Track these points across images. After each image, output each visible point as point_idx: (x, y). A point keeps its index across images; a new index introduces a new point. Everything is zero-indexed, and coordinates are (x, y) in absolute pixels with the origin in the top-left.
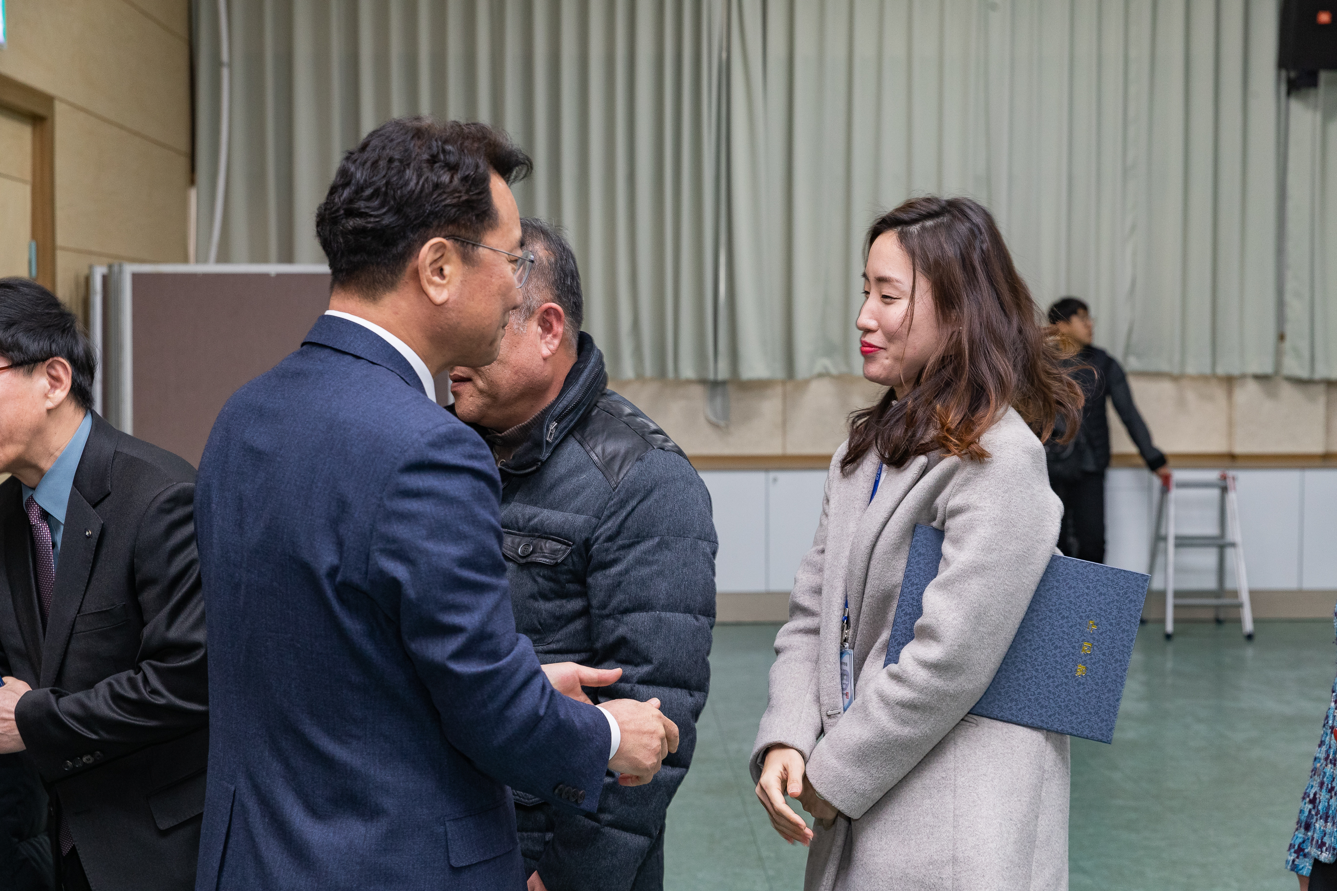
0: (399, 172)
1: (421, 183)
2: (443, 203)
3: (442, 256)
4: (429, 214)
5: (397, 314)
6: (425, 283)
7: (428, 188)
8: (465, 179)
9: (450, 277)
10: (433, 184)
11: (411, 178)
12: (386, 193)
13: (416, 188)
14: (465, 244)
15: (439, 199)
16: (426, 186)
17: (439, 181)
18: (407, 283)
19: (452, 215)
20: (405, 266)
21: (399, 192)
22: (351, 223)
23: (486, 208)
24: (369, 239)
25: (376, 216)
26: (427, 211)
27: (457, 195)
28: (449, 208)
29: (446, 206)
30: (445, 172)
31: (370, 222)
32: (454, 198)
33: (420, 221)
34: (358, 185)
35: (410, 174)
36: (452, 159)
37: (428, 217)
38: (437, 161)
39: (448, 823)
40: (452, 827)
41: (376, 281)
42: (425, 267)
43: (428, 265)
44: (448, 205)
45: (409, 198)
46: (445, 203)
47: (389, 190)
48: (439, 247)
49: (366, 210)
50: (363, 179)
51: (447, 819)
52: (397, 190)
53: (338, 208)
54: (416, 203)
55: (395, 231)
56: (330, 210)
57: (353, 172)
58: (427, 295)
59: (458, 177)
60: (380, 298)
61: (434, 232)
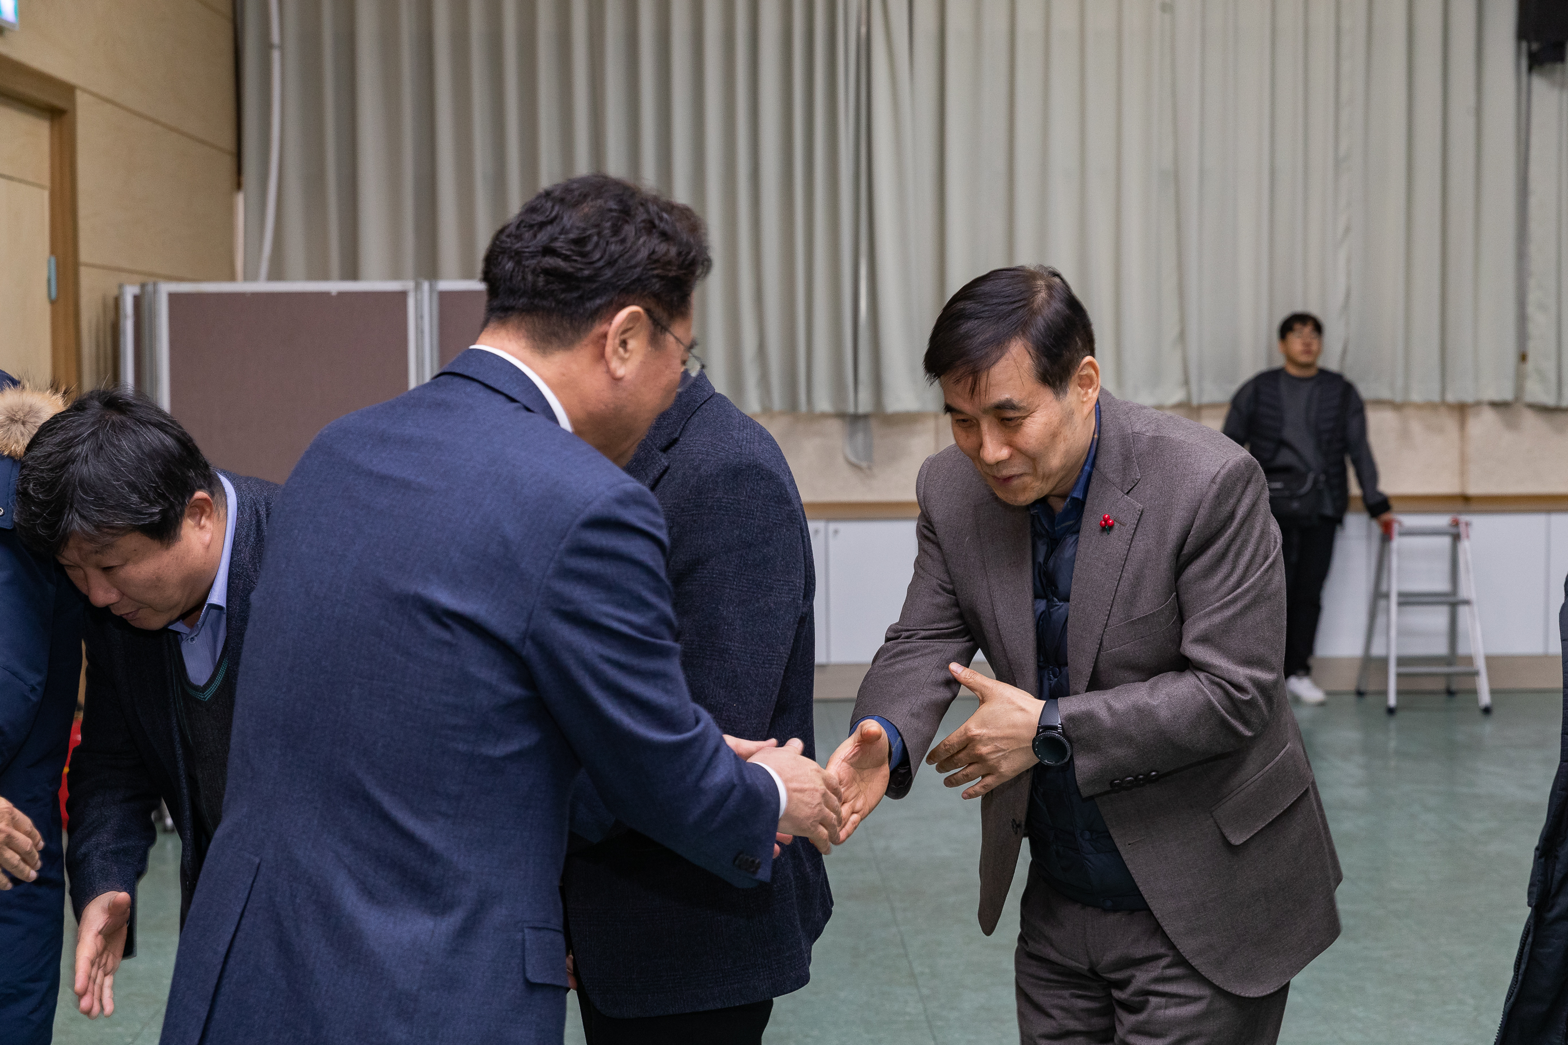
0: (614, 225)
1: (639, 242)
2: (651, 273)
3: (631, 329)
4: (635, 280)
5: (564, 375)
6: (608, 351)
7: (644, 253)
8: (679, 254)
9: (632, 352)
10: (649, 250)
11: (628, 237)
12: (597, 245)
13: (631, 248)
14: (656, 323)
15: (649, 267)
16: (642, 248)
17: (657, 249)
18: (586, 345)
19: (657, 288)
20: (592, 326)
21: (613, 247)
22: (550, 261)
24: (563, 286)
25: (581, 263)
26: (635, 277)
27: (666, 267)
28: (658, 280)
29: (653, 276)
30: (662, 241)
31: (572, 267)
32: (665, 270)
33: (627, 284)
34: (563, 229)
35: (629, 230)
36: (667, 228)
37: (633, 282)
38: (654, 226)
39: (526, 931)
40: (529, 936)
41: (555, 334)
42: (616, 333)
43: (620, 332)
44: (658, 276)
45: (621, 256)
46: (656, 272)
47: (601, 242)
48: (633, 317)
49: (568, 253)
50: (571, 222)
51: (526, 925)
52: (612, 243)
53: (530, 244)
54: (628, 263)
55: (594, 286)
56: (518, 242)
57: (558, 212)
58: (607, 364)
59: (673, 251)
60: (552, 354)
61: (635, 299)
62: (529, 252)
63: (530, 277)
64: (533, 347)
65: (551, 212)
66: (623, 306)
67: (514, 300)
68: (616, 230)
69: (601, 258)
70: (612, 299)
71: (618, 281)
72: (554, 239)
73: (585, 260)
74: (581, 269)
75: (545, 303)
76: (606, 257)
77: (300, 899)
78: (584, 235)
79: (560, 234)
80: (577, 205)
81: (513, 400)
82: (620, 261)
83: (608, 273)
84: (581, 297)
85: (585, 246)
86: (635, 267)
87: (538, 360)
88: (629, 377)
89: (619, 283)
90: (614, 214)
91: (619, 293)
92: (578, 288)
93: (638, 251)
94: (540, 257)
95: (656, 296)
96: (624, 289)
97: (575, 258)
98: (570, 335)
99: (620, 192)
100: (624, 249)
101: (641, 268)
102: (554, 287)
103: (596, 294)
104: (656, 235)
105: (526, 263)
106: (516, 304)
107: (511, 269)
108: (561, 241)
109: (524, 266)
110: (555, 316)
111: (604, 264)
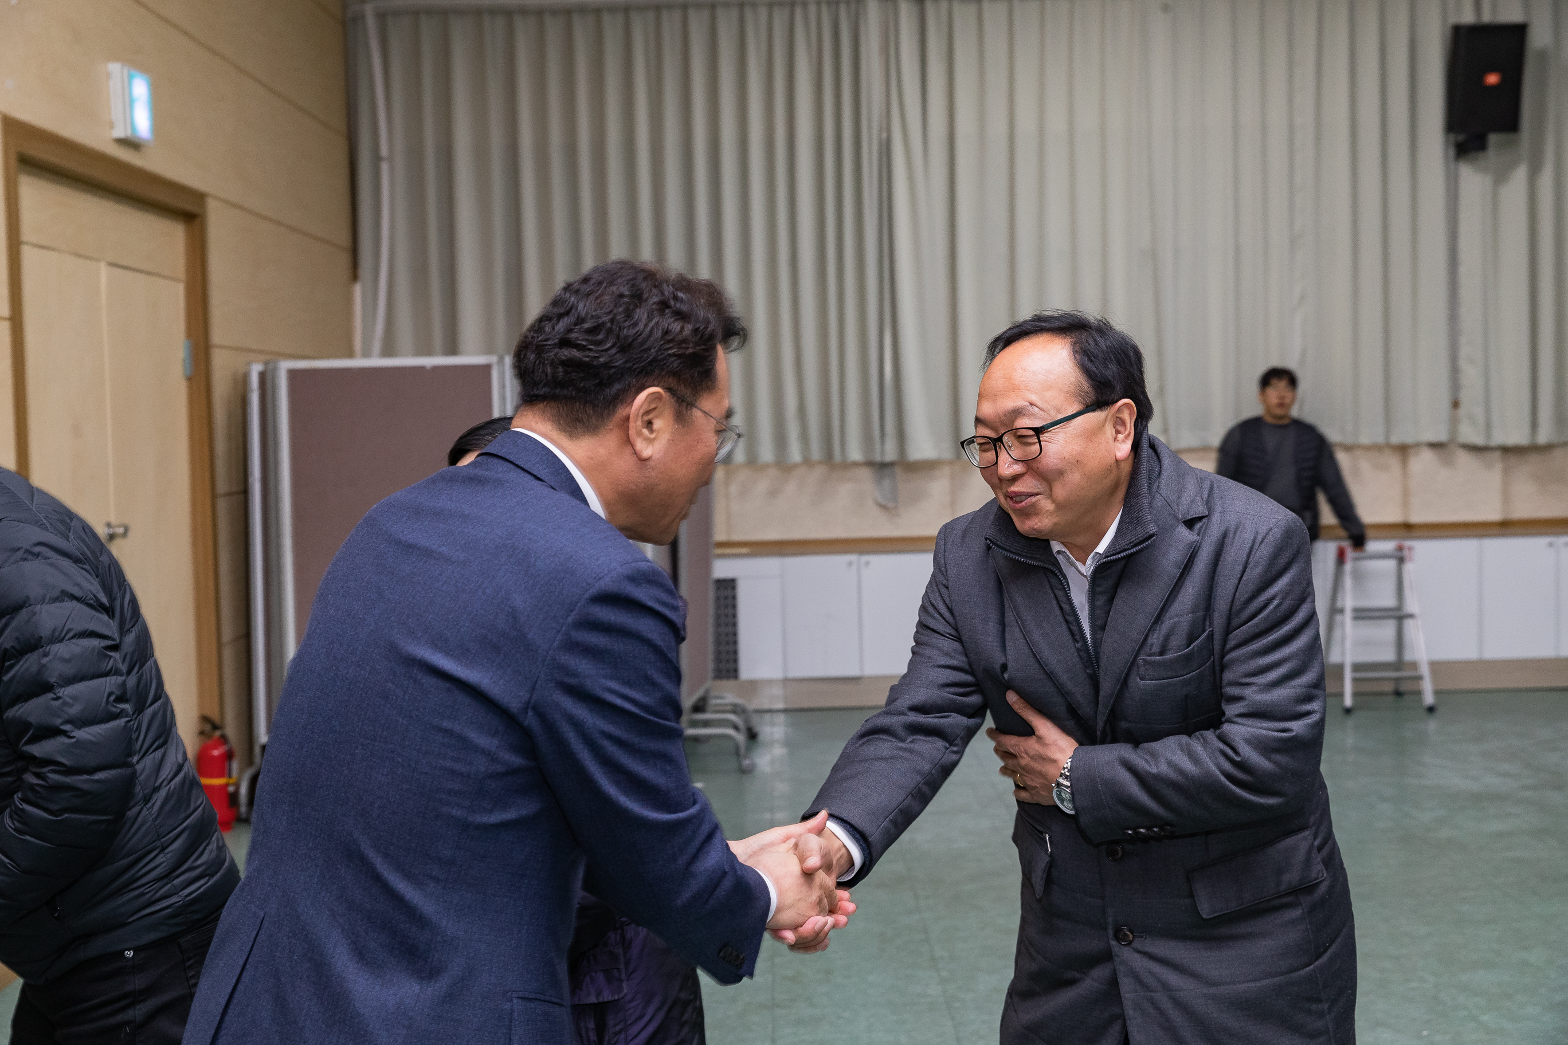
0: (626, 310)
1: (651, 324)
2: (666, 353)
3: (655, 408)
4: (652, 361)
5: (592, 459)
6: (632, 432)
7: (658, 333)
8: (696, 330)
9: (658, 431)
10: (662, 332)
11: (640, 320)
12: (610, 331)
13: (644, 331)
14: (680, 400)
15: (664, 347)
16: (656, 329)
17: (670, 328)
18: (611, 430)
19: (675, 366)
20: (614, 411)
21: (625, 330)
22: (567, 353)
23: (710, 367)
24: (582, 375)
25: (596, 351)
26: (651, 357)
27: (684, 345)
28: (675, 358)
29: (670, 355)
30: (675, 321)
31: (588, 357)
32: (681, 348)
33: (642, 366)
34: (578, 317)
35: (641, 314)
36: (684, 308)
37: (651, 363)
38: (668, 307)
39: (515, 1000)
40: (517, 1005)
41: (578, 420)
42: (638, 416)
43: (640, 414)
44: (674, 355)
45: (633, 340)
46: (670, 352)
47: (614, 327)
48: (655, 397)
49: (584, 343)
50: (585, 311)
51: (516, 994)
52: (624, 329)
53: (549, 337)
54: (641, 347)
55: (612, 371)
56: (538, 337)
57: (573, 303)
58: (632, 446)
59: (688, 328)
60: (577, 438)
61: (654, 380)
62: (549, 345)
63: (550, 369)
65: (569, 303)
66: (644, 388)
68: (629, 314)
69: (614, 344)
70: (629, 383)
71: (634, 364)
72: (570, 331)
73: (599, 348)
74: (596, 357)
75: (565, 392)
76: (621, 342)
78: (595, 324)
79: (576, 324)
80: (591, 294)
81: (539, 479)
82: (634, 345)
84: (600, 384)
85: (599, 333)
86: (649, 349)
88: (656, 456)
89: (635, 367)
90: (626, 300)
91: (636, 376)
92: (596, 376)
93: (652, 331)
94: (558, 349)
95: (676, 375)
96: (640, 372)
97: (589, 347)
98: (594, 421)
99: (630, 277)
100: (636, 333)
101: (656, 349)
102: (573, 375)
103: (611, 381)
104: (668, 315)
105: (545, 356)
106: (541, 394)
108: (576, 332)
109: (544, 359)
110: (578, 404)
111: (618, 350)
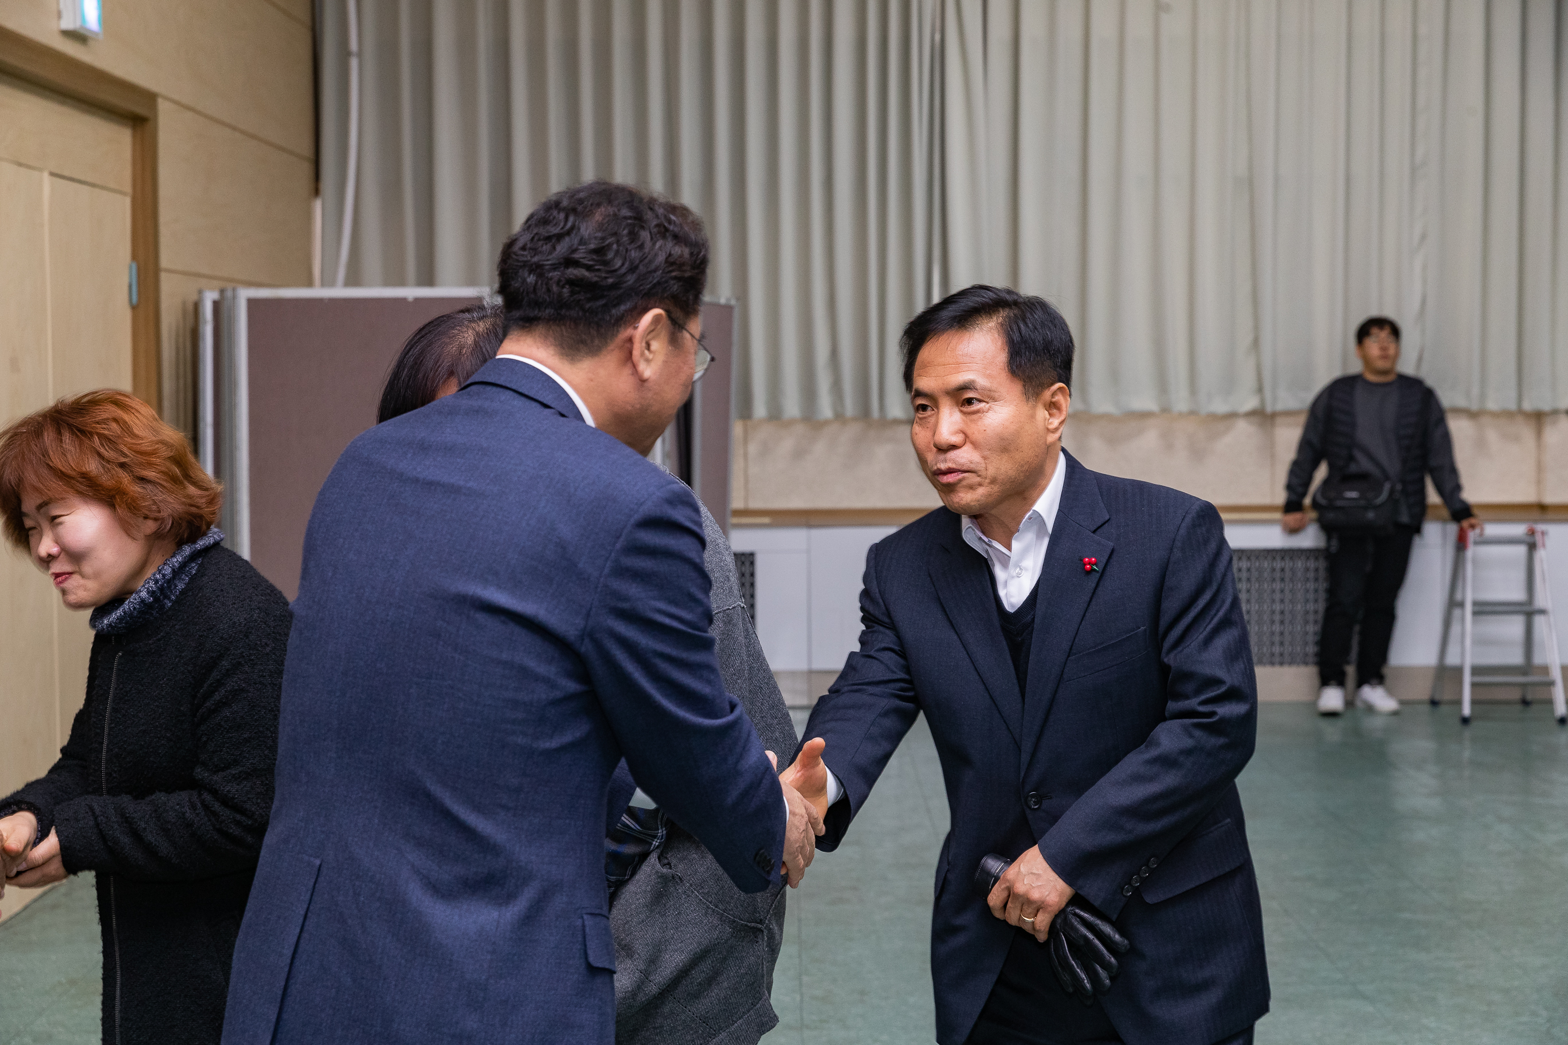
0: (631, 232)
1: (655, 248)
2: (669, 276)
3: (654, 330)
4: (656, 283)
5: (592, 380)
6: (636, 353)
7: (661, 258)
9: (656, 352)
10: (666, 252)
11: (645, 243)
12: (617, 253)
13: (649, 253)
14: (674, 322)
15: (667, 270)
16: (659, 253)
17: (672, 252)
18: (613, 350)
20: (618, 331)
21: (633, 254)
22: (573, 272)
24: (588, 295)
25: (604, 272)
26: (656, 280)
27: (684, 269)
28: (675, 281)
29: (671, 278)
31: (598, 277)
32: (682, 271)
33: (648, 288)
34: (581, 239)
35: (645, 235)
36: (677, 230)
37: (655, 286)
38: (666, 229)
39: (585, 917)
40: (589, 921)
41: (583, 342)
42: (643, 337)
43: (645, 335)
44: (675, 278)
45: (641, 261)
46: (674, 274)
47: (621, 248)
48: (657, 319)
49: (591, 263)
50: (588, 231)
51: (584, 911)
52: (631, 250)
53: (550, 257)
54: (648, 268)
55: (619, 293)
56: (536, 257)
58: (634, 366)
59: (685, 252)
60: (581, 360)
61: (656, 301)
62: (550, 265)
63: (555, 288)
64: (562, 354)
65: (565, 224)
66: (645, 310)
67: (539, 311)
68: (633, 236)
69: (623, 265)
70: (636, 303)
71: (641, 285)
72: (574, 250)
73: (606, 268)
74: (606, 278)
75: (572, 313)
76: (627, 265)
77: (363, 897)
78: (604, 245)
79: (580, 244)
80: (591, 214)
81: (546, 406)
82: (641, 267)
83: (631, 279)
84: (605, 305)
85: (605, 255)
86: (655, 271)
87: (566, 367)
88: (654, 377)
89: (641, 288)
90: (629, 221)
91: (642, 298)
92: (602, 297)
93: (656, 255)
94: (562, 269)
95: (675, 298)
96: (645, 294)
97: (597, 267)
98: (596, 342)
99: (629, 199)
100: (643, 255)
101: (661, 271)
102: (580, 296)
103: (619, 301)
104: (669, 239)
105: (550, 275)
106: (542, 315)
107: (534, 282)
108: (584, 253)
109: (547, 277)
110: (582, 325)
111: (625, 271)
